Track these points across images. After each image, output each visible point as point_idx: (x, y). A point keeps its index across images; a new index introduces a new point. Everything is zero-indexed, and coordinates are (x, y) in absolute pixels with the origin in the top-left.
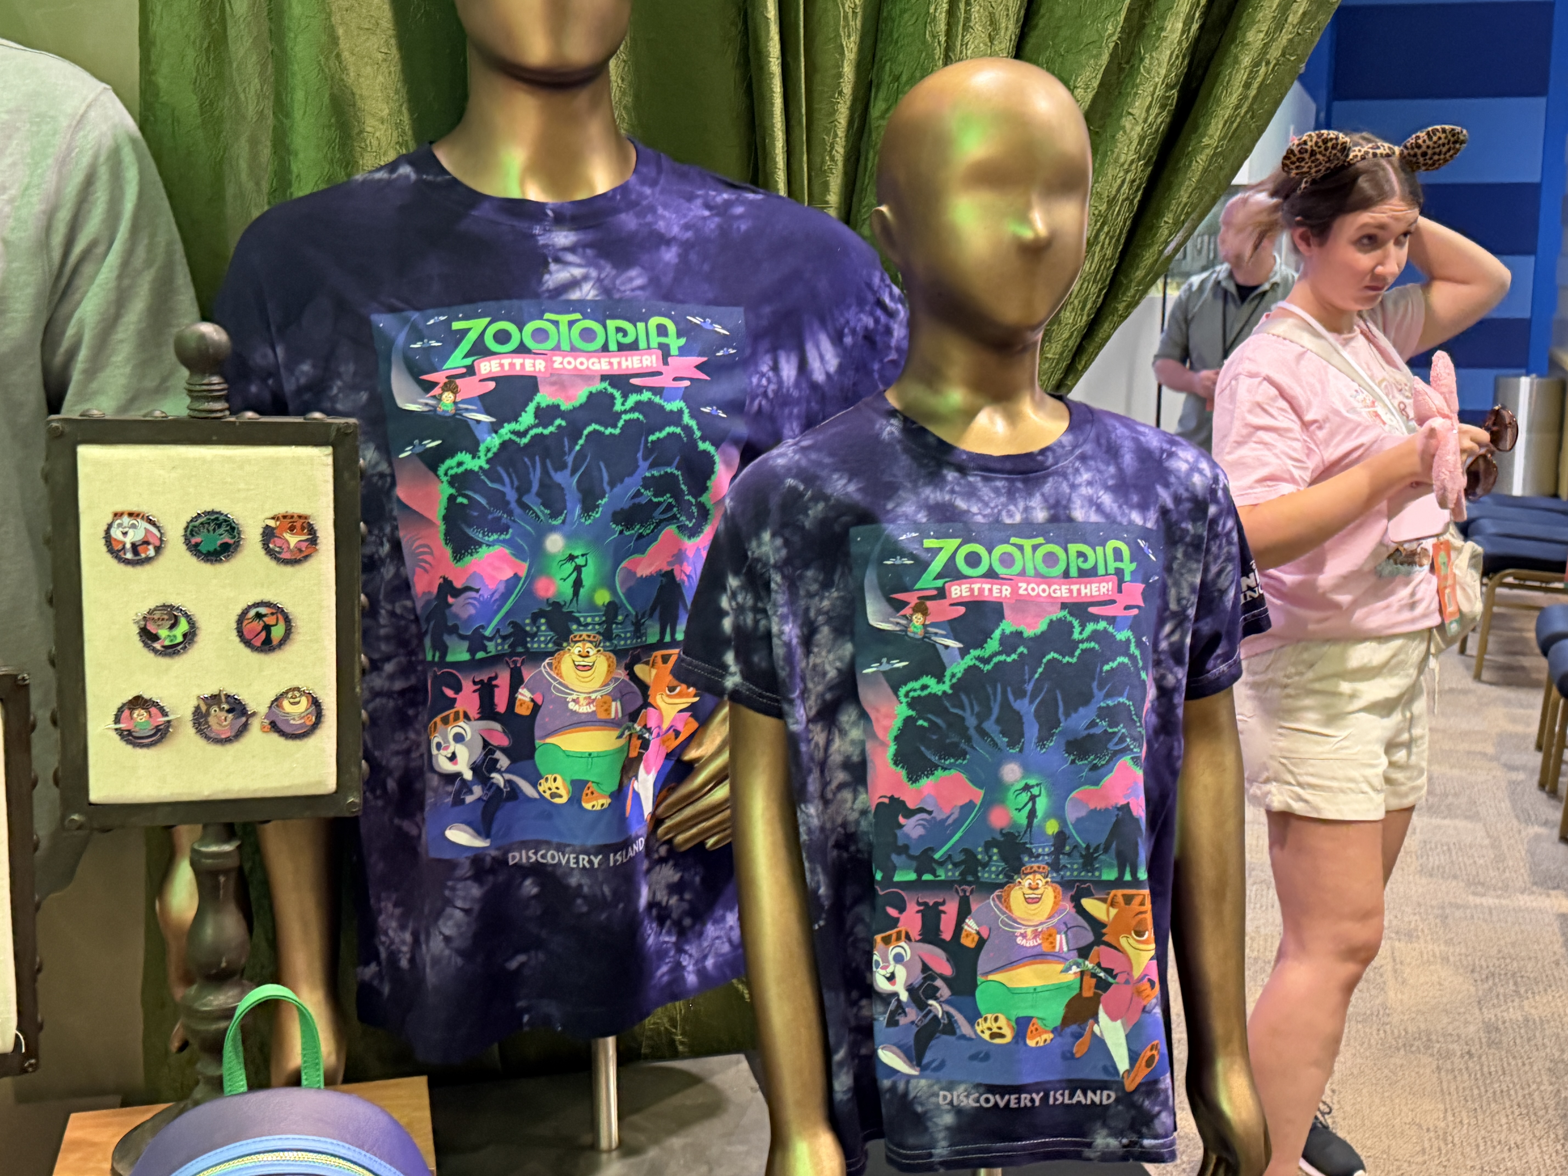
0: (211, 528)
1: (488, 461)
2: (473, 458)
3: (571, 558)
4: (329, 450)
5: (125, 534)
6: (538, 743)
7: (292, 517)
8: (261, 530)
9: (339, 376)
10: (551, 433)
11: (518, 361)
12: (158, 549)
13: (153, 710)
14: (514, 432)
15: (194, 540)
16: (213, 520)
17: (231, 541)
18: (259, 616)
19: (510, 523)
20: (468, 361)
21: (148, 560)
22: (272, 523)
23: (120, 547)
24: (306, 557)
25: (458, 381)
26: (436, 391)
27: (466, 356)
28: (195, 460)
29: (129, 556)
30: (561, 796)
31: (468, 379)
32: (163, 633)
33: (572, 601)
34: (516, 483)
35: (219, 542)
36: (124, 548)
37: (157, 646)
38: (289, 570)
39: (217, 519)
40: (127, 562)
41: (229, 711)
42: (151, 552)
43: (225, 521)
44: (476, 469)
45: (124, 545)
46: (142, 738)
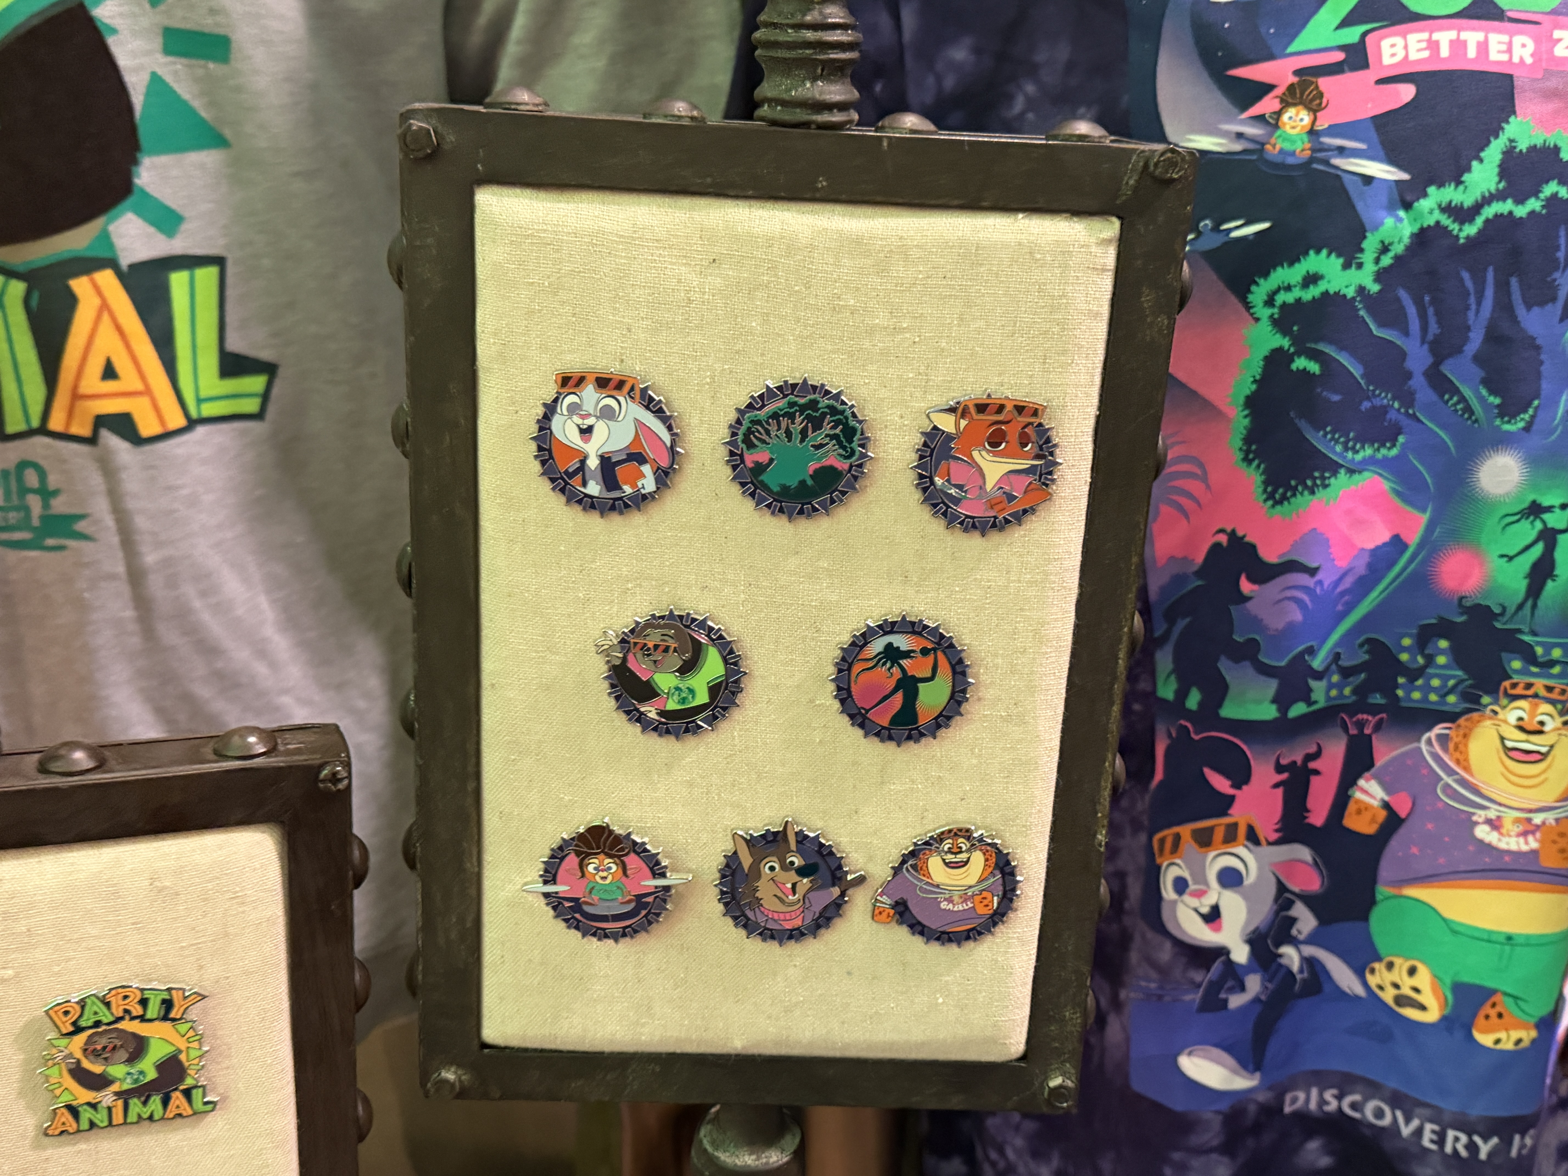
0: (797, 427)
1: (1379, 276)
2: (1346, 266)
3: (1535, 510)
5: (586, 432)
6: (1382, 891)
7: (1001, 408)
8: (919, 440)
9: (1032, 71)
10: (1532, 213)
11: (1472, 37)
12: (664, 477)
13: (632, 861)
14: (1448, 209)
15: (751, 458)
16: (803, 408)
17: (842, 465)
18: (892, 654)
19: (1405, 422)
20: (1352, 34)
21: (641, 500)
22: (947, 423)
23: (574, 465)
24: (1020, 517)
25: (1324, 83)
26: (1267, 105)
27: (1347, 22)
29: (594, 488)
30: (1423, 1008)
31: (1349, 78)
32: (665, 681)
33: (1520, 607)
34: (1434, 329)
35: (813, 466)
36: (582, 467)
37: (651, 711)
38: (974, 542)
39: (813, 404)
40: (589, 504)
41: (802, 872)
42: (648, 484)
43: (833, 410)
44: (1350, 293)
45: (583, 462)
46: (604, 918)
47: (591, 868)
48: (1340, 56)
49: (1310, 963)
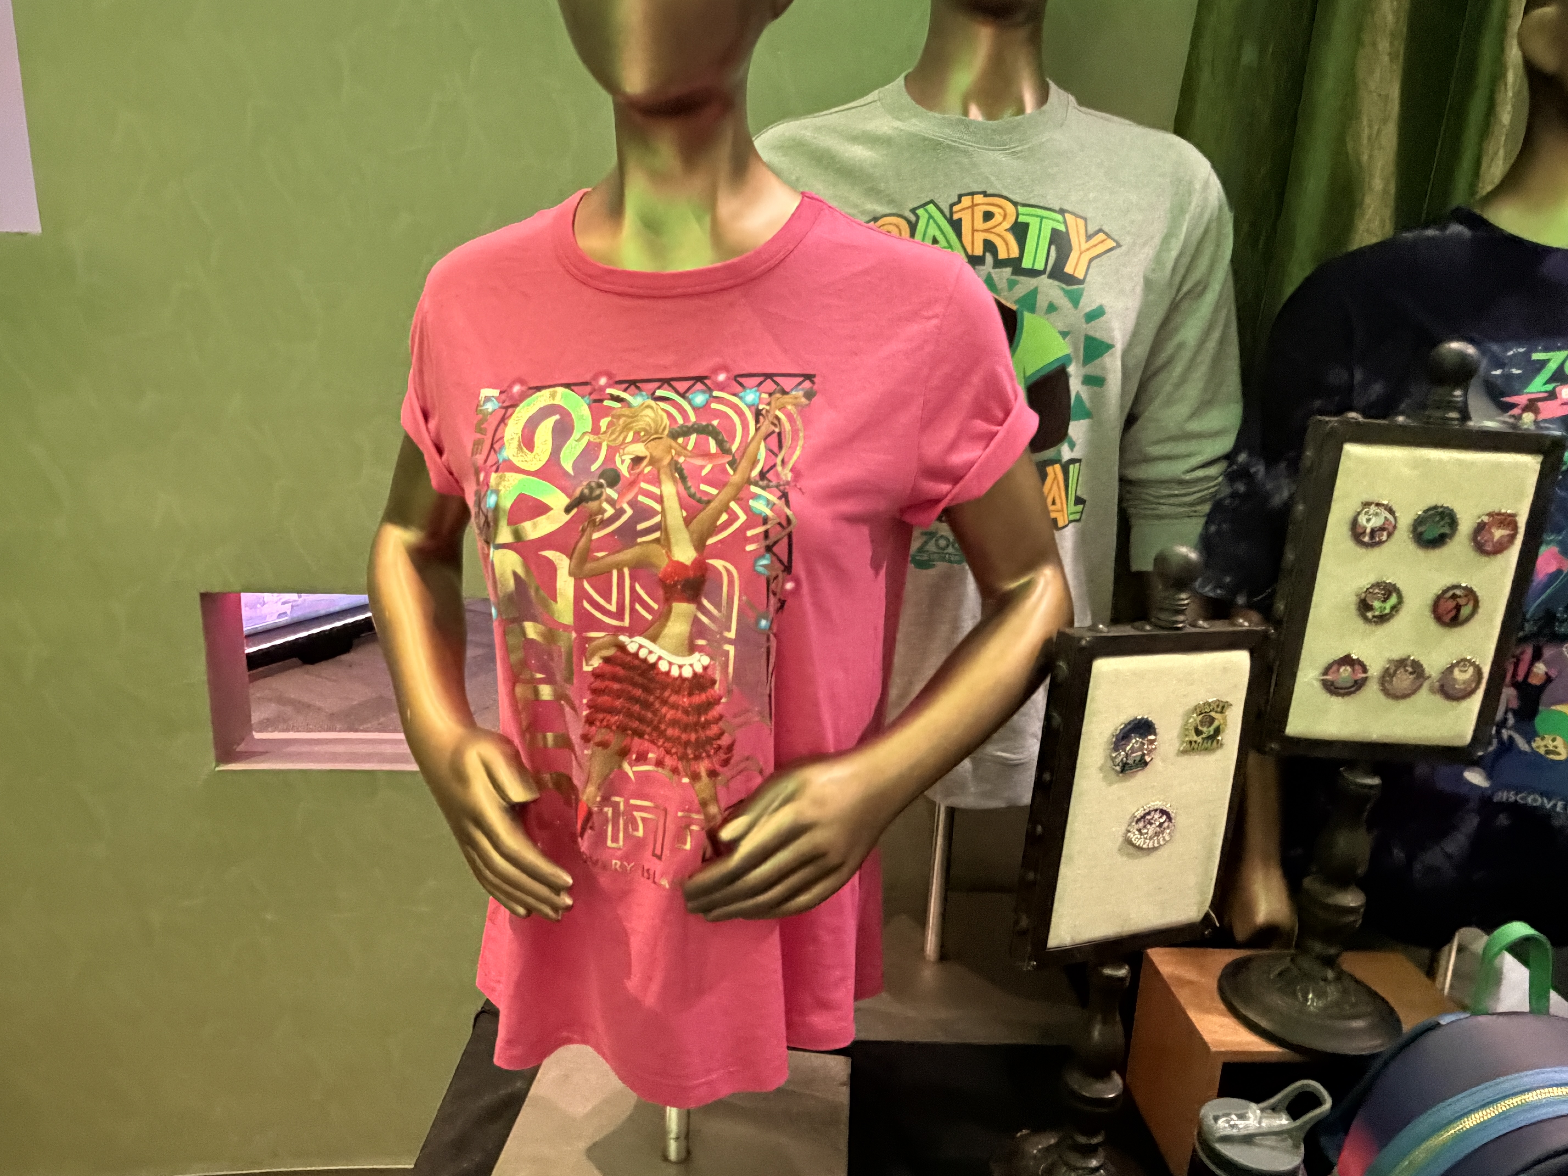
0: (1436, 520)
4: (1541, 458)
5: (1368, 520)
7: (1504, 515)
8: (1475, 525)
12: (1390, 535)
15: (1420, 529)
16: (1440, 514)
17: (1448, 532)
18: (1454, 596)
21: (1380, 543)
22: (1486, 519)
23: (1362, 531)
24: (1503, 550)
27: (1547, 382)
28: (1436, 460)
29: (1366, 539)
32: (1376, 604)
35: (1438, 533)
36: (1364, 532)
37: (1370, 615)
38: (1487, 559)
39: (1443, 513)
40: (1364, 544)
42: (1384, 538)
43: (1449, 515)
45: (1366, 530)
46: (1341, 688)
47: (1341, 670)
48: (1546, 395)
49: (1511, 738)
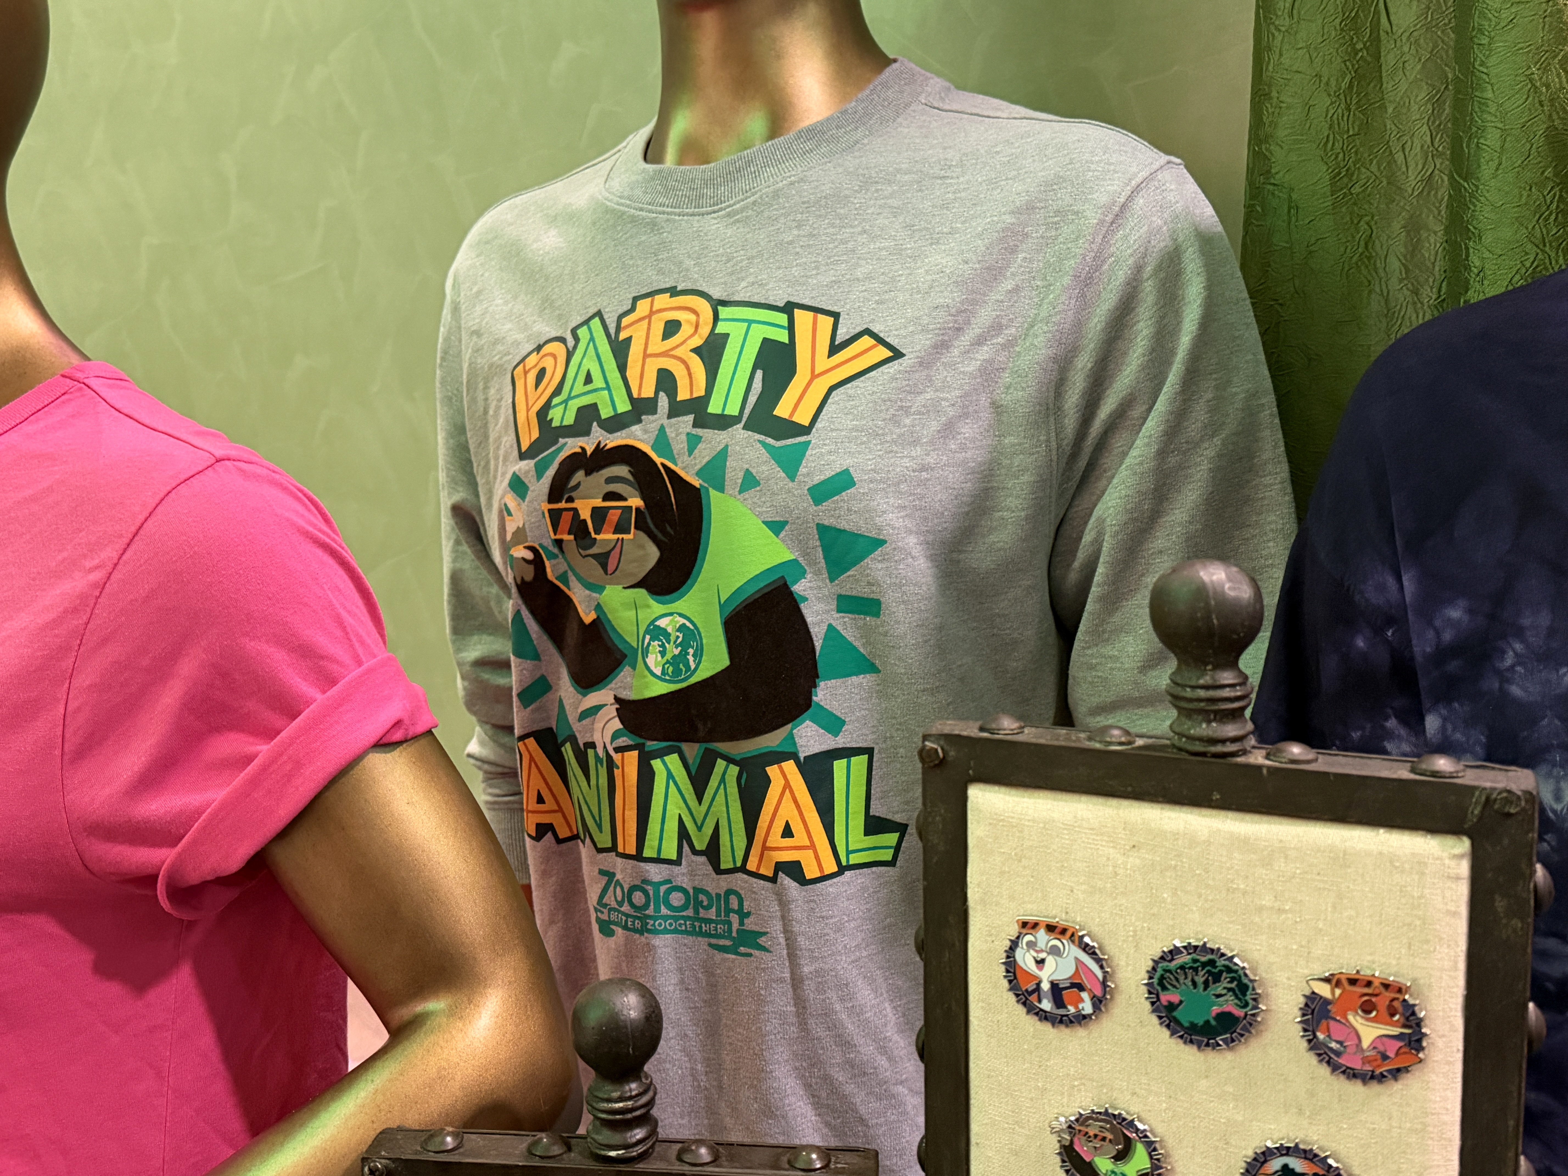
0: (1200, 980)
4: (1464, 845)
5: (1040, 962)
7: (1369, 984)
8: (1302, 1001)
12: (1098, 1003)
15: (1165, 997)
16: (1204, 965)
17: (1239, 1012)
18: (1288, 1174)
21: (1081, 1019)
22: (1324, 990)
23: (1031, 987)
24: (1397, 1073)
28: (1176, 835)
29: (1046, 1005)
32: (1103, 1164)
35: (1216, 1009)
36: (1038, 988)
38: (1357, 1089)
39: (1212, 963)
40: (1044, 1016)
42: (1087, 1007)
43: (1229, 970)
